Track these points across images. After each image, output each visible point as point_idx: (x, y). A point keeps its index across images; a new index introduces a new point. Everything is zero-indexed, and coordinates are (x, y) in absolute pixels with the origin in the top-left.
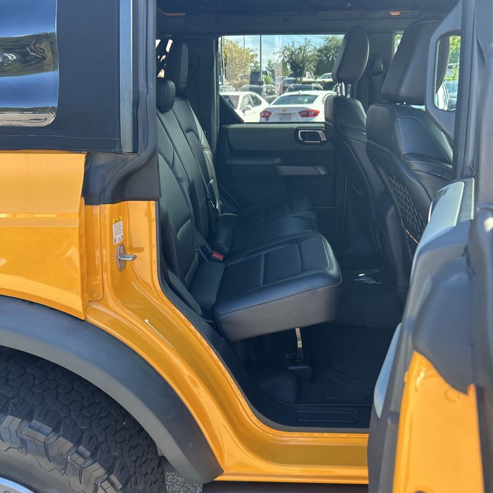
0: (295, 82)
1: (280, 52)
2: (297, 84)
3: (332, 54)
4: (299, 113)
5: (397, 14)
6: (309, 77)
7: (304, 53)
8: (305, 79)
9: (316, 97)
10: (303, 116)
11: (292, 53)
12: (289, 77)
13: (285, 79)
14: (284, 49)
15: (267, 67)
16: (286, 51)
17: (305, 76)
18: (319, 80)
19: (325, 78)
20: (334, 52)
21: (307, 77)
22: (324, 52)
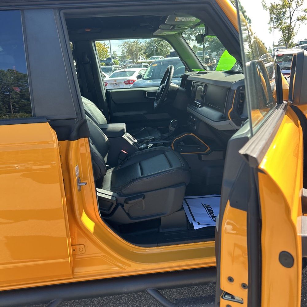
0: (133, 62)
1: (122, 45)
2: (135, 64)
3: (156, 44)
4: (124, 82)
5: (89, 30)
6: (142, 59)
7: (137, 45)
8: (139, 61)
9: (134, 72)
10: (126, 84)
11: (130, 45)
12: (130, 60)
13: (127, 61)
14: (124, 43)
15: (122, 54)
16: (126, 44)
17: (139, 58)
18: (148, 61)
19: (152, 59)
20: (157, 43)
21: (141, 59)
22: (151, 43)
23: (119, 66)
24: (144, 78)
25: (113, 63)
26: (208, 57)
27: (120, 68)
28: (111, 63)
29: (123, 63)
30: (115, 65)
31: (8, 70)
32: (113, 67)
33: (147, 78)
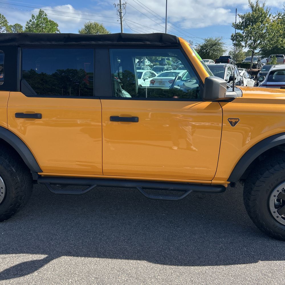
4: (169, 81)
9: (179, 73)
20: (210, 47)
22: (204, 47)
23: (171, 66)
24: (183, 79)
25: (166, 63)
26: (256, 62)
27: (171, 69)
28: (164, 63)
29: (175, 64)
30: (168, 66)
31: (80, 69)
32: (166, 67)
33: (185, 79)
